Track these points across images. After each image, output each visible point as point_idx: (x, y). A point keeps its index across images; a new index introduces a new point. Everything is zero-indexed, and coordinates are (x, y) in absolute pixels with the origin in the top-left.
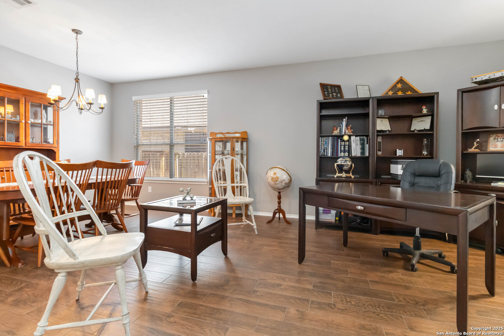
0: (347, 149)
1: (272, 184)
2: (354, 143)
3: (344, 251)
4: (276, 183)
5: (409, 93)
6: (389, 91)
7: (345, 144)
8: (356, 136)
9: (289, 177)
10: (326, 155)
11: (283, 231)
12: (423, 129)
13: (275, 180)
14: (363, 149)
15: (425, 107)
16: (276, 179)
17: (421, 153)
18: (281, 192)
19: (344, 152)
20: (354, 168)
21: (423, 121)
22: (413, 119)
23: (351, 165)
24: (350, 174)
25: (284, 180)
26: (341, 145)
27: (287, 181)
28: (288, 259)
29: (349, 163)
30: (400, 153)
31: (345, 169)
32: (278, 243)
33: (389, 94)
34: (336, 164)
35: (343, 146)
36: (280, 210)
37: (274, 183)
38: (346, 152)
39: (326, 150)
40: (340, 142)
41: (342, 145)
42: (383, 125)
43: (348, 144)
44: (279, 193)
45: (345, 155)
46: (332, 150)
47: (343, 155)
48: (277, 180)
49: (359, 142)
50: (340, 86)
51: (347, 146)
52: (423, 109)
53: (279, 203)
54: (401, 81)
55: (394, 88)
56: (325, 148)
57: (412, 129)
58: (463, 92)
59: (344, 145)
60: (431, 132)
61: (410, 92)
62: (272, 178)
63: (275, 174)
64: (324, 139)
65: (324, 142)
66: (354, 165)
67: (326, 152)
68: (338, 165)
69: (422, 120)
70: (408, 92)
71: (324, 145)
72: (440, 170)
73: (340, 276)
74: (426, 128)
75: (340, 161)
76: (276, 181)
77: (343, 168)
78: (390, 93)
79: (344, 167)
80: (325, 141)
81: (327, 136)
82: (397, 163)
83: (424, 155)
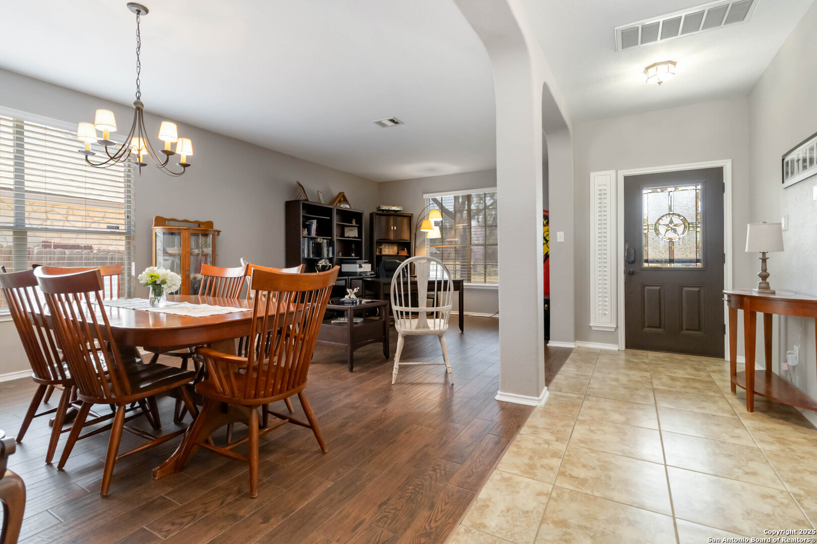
12: (354, 236)
17: (350, 255)
22: (345, 227)
23: (331, 266)
39: (303, 251)
46: (307, 252)
52: (353, 221)
54: (343, 195)
57: (346, 236)
60: (359, 240)
69: (353, 230)
74: (356, 236)
81: (304, 237)
82: (355, 263)
83: (352, 256)
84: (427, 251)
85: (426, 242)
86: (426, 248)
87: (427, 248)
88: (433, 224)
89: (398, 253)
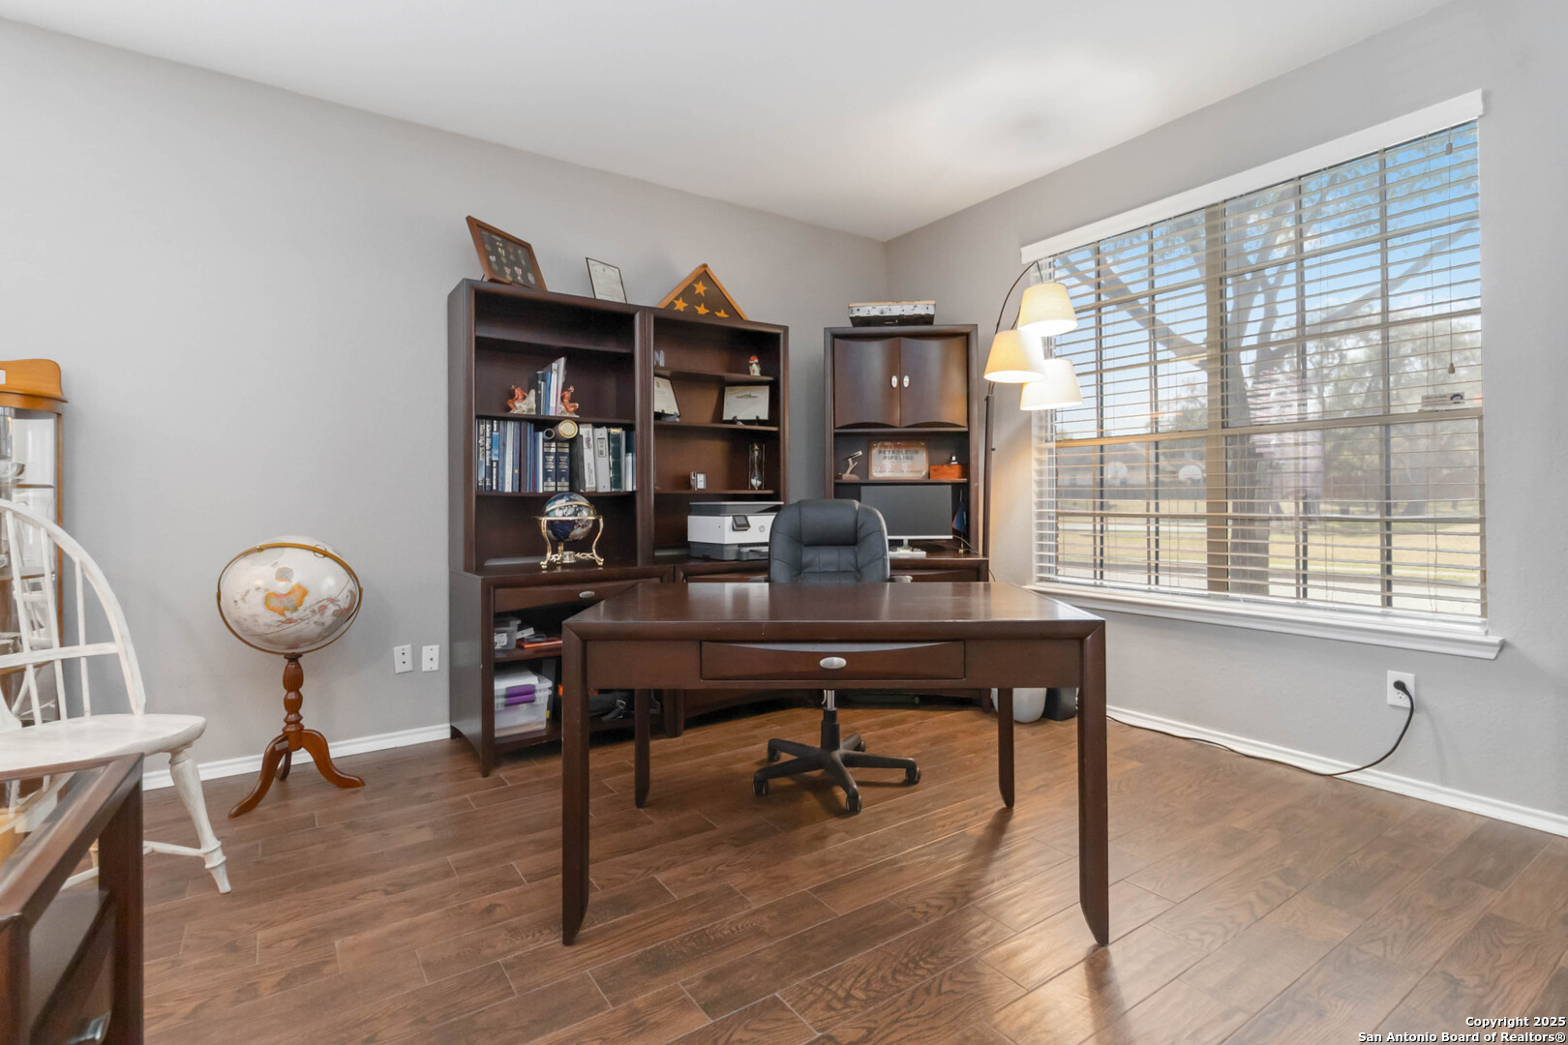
0: (567, 467)
1: (268, 625)
2: (589, 447)
3: (651, 822)
4: (295, 616)
5: (722, 314)
6: (677, 298)
7: (560, 450)
8: (597, 425)
9: (351, 585)
10: (494, 488)
11: (349, 826)
12: (755, 418)
13: (287, 603)
14: (617, 468)
15: (757, 361)
16: (295, 597)
17: (747, 484)
18: (300, 655)
19: (557, 479)
20: (604, 529)
21: (749, 396)
22: (727, 389)
23: (596, 523)
24: (591, 551)
25: (332, 601)
26: (546, 454)
27: (344, 603)
28: (500, 947)
29: (587, 515)
30: (700, 482)
31: (576, 536)
32: (387, 893)
33: (676, 308)
34: (544, 520)
35: (551, 458)
36: (296, 736)
37: (282, 618)
38: (563, 479)
39: (495, 470)
40: (544, 441)
41: (549, 454)
42: (664, 400)
43: (567, 450)
44: (294, 659)
45: (559, 489)
46: (517, 471)
47: (553, 489)
48: (301, 604)
49: (604, 446)
50: (529, 245)
51: (564, 459)
52: (751, 364)
53: (293, 706)
54: (704, 275)
55: (687, 292)
56: (491, 462)
57: (727, 416)
58: (837, 336)
59: (557, 455)
60: (775, 429)
61: (726, 313)
62: (270, 599)
63: (283, 574)
64: (488, 430)
65: (488, 440)
66: (604, 521)
67: (494, 477)
68: (551, 524)
69: (748, 393)
70: (720, 312)
71: (488, 453)
72: (859, 525)
73: (732, 917)
74: (761, 418)
75: (560, 509)
76: (295, 609)
77: (572, 534)
78: (681, 305)
79: (573, 529)
80: (491, 436)
81: (499, 419)
82: (717, 512)
83: (753, 488)
84: (1040, 462)
85: (1035, 431)
86: (1035, 454)
87: (1040, 450)
88: (1038, 350)
89: (929, 475)
